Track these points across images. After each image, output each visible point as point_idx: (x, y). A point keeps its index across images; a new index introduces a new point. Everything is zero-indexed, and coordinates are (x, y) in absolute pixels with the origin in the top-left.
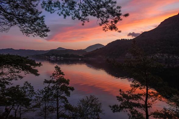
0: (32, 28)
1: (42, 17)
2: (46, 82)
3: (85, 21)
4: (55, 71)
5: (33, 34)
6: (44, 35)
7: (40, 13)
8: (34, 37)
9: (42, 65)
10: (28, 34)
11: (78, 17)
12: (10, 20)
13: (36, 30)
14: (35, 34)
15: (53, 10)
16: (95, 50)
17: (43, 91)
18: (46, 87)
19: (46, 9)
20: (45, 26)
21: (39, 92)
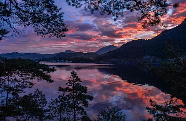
0: (49, 27)
1: (61, 14)
2: (61, 89)
3: (118, 16)
4: (71, 77)
5: (49, 35)
6: (62, 35)
7: (60, 9)
8: (50, 37)
9: (56, 70)
10: (43, 35)
11: (108, 11)
12: (24, 19)
13: (52, 30)
14: (51, 35)
15: (79, 4)
16: (108, 53)
17: (58, 100)
18: (61, 95)
19: (69, 4)
20: (64, 25)
21: (53, 101)
